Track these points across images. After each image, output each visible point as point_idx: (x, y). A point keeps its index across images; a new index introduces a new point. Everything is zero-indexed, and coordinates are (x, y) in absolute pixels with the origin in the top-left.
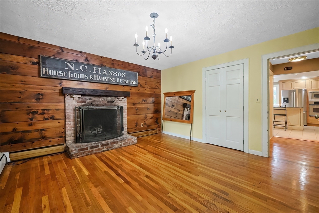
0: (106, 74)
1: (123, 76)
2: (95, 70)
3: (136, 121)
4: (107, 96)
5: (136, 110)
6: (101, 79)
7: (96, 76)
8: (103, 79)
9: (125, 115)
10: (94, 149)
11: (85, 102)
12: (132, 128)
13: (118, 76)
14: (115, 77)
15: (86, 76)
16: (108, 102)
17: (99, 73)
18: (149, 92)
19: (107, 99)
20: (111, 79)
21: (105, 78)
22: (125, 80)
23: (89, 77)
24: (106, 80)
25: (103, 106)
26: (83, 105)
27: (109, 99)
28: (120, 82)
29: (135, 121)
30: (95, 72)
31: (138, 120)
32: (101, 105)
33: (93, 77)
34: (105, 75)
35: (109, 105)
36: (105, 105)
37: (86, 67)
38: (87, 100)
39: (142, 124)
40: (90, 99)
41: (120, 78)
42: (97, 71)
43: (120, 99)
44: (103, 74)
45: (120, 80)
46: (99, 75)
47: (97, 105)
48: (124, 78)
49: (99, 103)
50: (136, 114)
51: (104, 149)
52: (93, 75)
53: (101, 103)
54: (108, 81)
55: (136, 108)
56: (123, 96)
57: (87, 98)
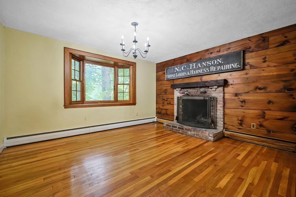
0: (200, 66)
1: (219, 62)
2: (191, 66)
3: (240, 118)
4: (201, 87)
5: (240, 103)
6: (195, 73)
7: (192, 71)
8: (197, 72)
9: (220, 107)
10: (174, 128)
11: (184, 93)
12: (232, 126)
13: (212, 65)
14: (209, 67)
15: (185, 74)
16: (201, 93)
17: (194, 68)
18: (275, 73)
19: (200, 90)
20: (204, 70)
21: (199, 70)
22: (221, 67)
23: (187, 73)
24: (200, 72)
25: (197, 96)
26: (183, 96)
27: (202, 90)
28: (215, 70)
29: (238, 117)
30: (191, 68)
31: (244, 117)
32: (195, 95)
33: (190, 73)
34: (199, 68)
35: (201, 96)
36: (198, 95)
37: (185, 66)
38: (185, 92)
39: (252, 124)
40: (187, 91)
41: (214, 66)
42: (193, 67)
43: (213, 89)
44: (198, 67)
45: (214, 69)
46: (195, 70)
47: (192, 96)
48: (220, 64)
49: (193, 94)
50: (241, 108)
51: (180, 132)
52: (189, 71)
53: (195, 94)
54: (201, 72)
55: (242, 100)
56: (215, 86)
57: (185, 90)
